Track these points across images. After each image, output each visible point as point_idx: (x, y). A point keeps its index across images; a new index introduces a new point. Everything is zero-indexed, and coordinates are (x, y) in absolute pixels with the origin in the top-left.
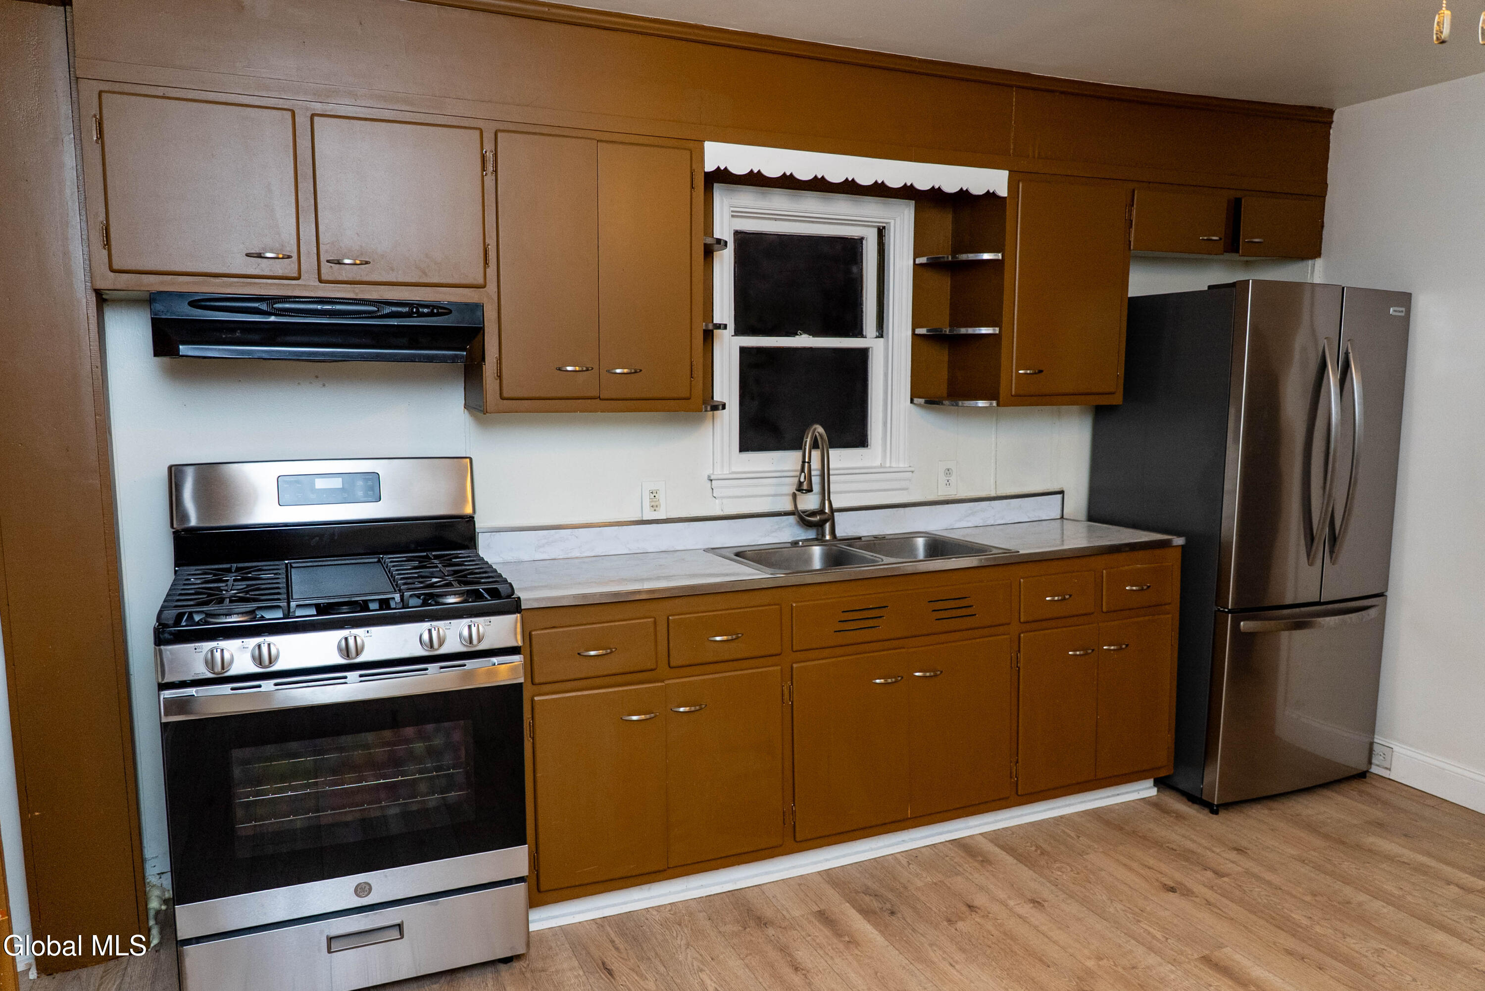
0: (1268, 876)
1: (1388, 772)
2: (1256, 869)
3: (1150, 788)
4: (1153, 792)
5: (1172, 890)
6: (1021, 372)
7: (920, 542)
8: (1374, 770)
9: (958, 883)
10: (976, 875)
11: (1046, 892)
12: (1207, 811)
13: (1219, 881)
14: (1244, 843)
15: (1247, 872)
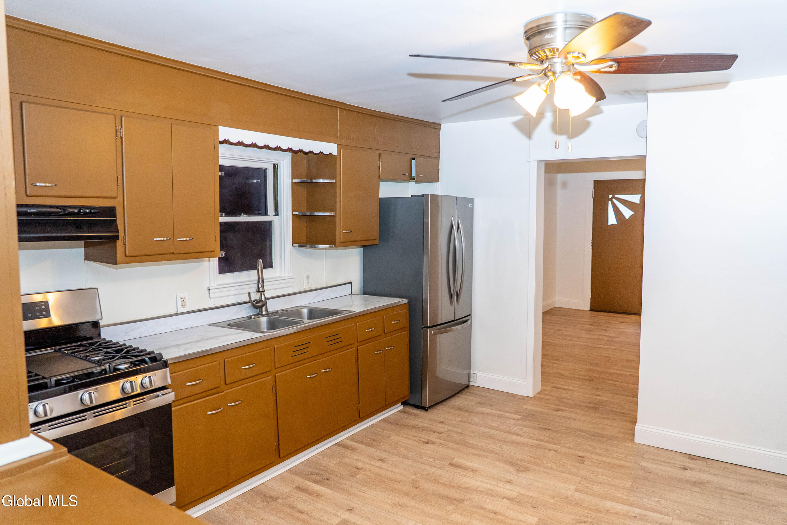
0: (455, 430)
1: (475, 383)
2: (451, 428)
3: (400, 406)
4: (402, 407)
5: (427, 443)
6: (343, 232)
7: (305, 311)
8: (471, 384)
9: (347, 460)
10: (353, 456)
11: (384, 455)
12: (423, 411)
13: (441, 436)
14: (442, 420)
15: (448, 430)
